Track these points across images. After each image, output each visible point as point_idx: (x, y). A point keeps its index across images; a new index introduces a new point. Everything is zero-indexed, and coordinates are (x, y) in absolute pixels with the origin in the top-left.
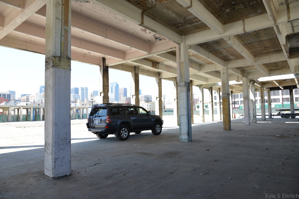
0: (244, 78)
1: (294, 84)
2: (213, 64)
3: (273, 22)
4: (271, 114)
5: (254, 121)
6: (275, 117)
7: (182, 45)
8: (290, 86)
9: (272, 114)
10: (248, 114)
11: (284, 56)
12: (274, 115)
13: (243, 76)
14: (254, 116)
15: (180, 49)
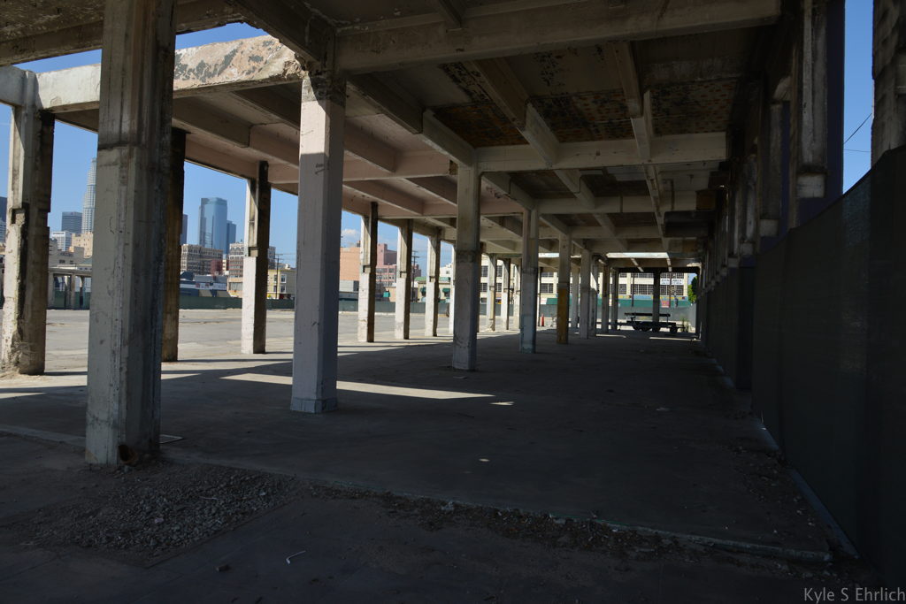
0: (586, 252)
1: (664, 266)
2: (548, 227)
3: (655, 208)
4: (616, 321)
5: (593, 332)
6: (623, 328)
7: (534, 212)
8: (657, 268)
9: (619, 321)
10: (586, 319)
11: (658, 232)
12: (621, 324)
13: (586, 248)
14: (592, 324)
15: (529, 218)
